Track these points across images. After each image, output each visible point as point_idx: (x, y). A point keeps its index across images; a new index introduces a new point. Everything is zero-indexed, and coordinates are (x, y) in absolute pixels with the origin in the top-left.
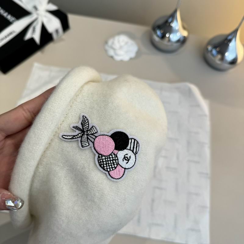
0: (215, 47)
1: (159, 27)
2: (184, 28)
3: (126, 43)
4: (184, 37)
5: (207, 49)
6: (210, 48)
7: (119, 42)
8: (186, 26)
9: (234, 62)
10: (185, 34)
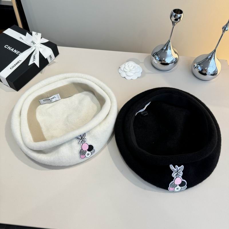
0: (199, 65)
2: (176, 53)
3: (134, 67)
4: (176, 59)
5: (195, 66)
7: (128, 66)
8: (176, 51)
9: (214, 74)
10: (176, 56)
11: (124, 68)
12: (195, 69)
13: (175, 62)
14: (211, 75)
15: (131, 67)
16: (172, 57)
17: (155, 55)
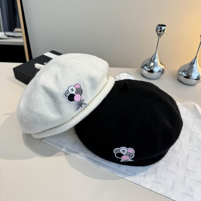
0: (184, 72)
1: (145, 65)
2: (161, 64)
4: (163, 69)
5: (180, 74)
6: (181, 73)
7: (123, 76)
9: (198, 79)
10: (163, 67)
11: (120, 77)
12: (180, 76)
13: (162, 71)
14: (196, 80)
15: (125, 76)
16: (159, 67)
17: (144, 66)
